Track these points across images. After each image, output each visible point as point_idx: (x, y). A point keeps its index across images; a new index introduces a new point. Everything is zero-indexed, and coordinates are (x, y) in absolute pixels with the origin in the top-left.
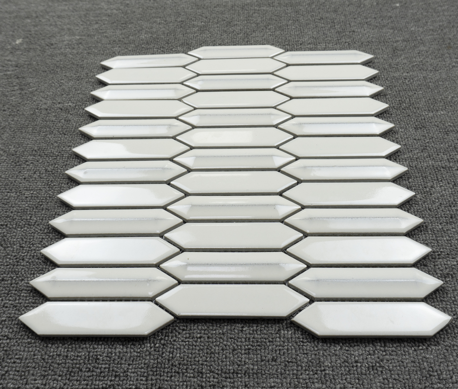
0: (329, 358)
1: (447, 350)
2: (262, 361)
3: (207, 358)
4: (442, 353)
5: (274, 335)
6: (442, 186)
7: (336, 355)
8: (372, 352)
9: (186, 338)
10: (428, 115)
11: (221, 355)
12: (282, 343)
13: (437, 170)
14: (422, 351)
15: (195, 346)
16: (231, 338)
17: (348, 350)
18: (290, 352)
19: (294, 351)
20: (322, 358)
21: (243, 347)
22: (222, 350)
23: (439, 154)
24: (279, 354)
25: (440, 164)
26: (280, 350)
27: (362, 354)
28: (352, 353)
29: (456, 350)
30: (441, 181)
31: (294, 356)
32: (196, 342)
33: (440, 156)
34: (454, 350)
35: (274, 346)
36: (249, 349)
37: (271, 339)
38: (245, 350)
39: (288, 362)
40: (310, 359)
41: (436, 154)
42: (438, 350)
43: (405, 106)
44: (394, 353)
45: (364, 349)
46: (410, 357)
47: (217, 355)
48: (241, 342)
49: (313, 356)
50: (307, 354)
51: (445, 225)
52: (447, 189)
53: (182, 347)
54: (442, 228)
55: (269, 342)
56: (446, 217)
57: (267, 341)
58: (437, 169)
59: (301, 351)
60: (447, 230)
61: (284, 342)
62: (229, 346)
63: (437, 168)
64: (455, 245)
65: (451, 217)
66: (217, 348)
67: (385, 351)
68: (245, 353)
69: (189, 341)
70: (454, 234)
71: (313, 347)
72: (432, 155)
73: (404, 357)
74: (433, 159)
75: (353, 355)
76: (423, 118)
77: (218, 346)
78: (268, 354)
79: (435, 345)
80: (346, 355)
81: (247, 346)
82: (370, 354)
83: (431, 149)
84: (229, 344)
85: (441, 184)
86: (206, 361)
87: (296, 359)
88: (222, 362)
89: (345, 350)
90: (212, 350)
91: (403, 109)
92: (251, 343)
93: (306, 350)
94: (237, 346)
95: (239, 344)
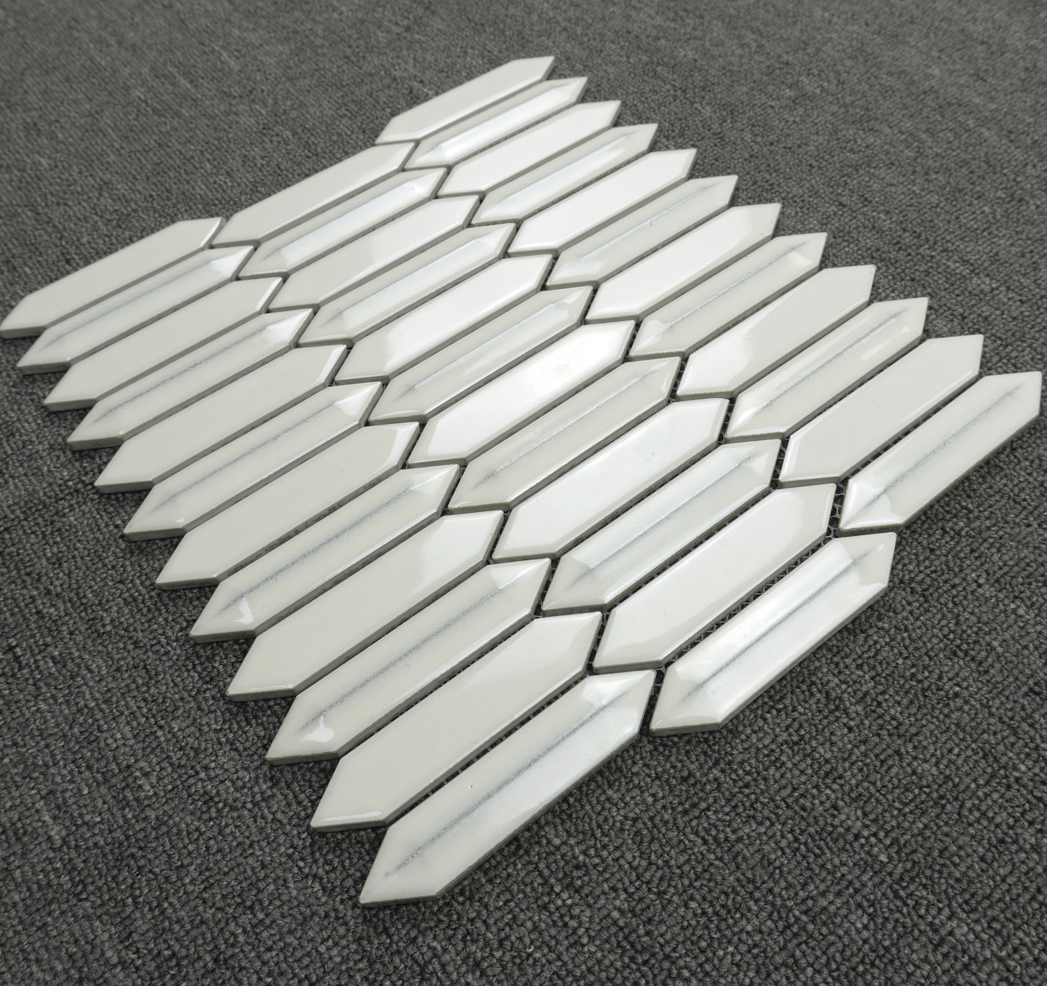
0: (188, 722)
1: (327, 916)
2: (126, 630)
3: (88, 556)
4: (314, 909)
5: (180, 620)
6: (765, 720)
7: (200, 730)
8: (240, 783)
9: (105, 510)
10: (980, 586)
11: (102, 571)
12: (173, 638)
13: (804, 687)
14: (296, 870)
15: (99, 530)
16: (140, 566)
17: (220, 743)
18: (164, 658)
19: (168, 664)
20: (181, 711)
21: (133, 591)
22: (113, 567)
23: (866, 668)
24: (152, 646)
25: (832, 685)
26: (159, 642)
27: (226, 770)
28: (220, 753)
29: (337, 931)
30: (779, 711)
31: (160, 669)
32: (107, 526)
33: (860, 673)
34: (335, 929)
35: (161, 631)
36: (135, 600)
37: (170, 619)
38: (131, 596)
39: (145, 667)
40: (169, 695)
41: (860, 662)
42: (317, 898)
43: (957, 528)
44: (261, 822)
45: (239, 767)
46: (270, 855)
47: (100, 565)
48: (142, 583)
49: (177, 696)
50: (176, 685)
51: (649, 776)
52: (766, 733)
53: (88, 516)
54: (637, 774)
55: (166, 620)
56: (673, 767)
57: (165, 615)
58: (809, 687)
59: (176, 674)
60: (639, 787)
61: (177, 640)
62: (124, 571)
63: (813, 683)
64: (606, 820)
65: (684, 779)
66: (111, 558)
67: (255, 804)
68: (125, 599)
69: (102, 516)
70: (636, 804)
71: (194, 687)
72: (847, 656)
73: (264, 844)
74: (837, 664)
75: (217, 756)
76: (957, 581)
77: (117, 557)
78: (142, 631)
79: (324, 889)
80: (210, 746)
81: (140, 595)
82: (234, 783)
83: (862, 645)
84: (129, 569)
85: (768, 716)
86: (82, 558)
87: (157, 674)
88: (94, 579)
89: (218, 739)
90: (104, 555)
91: (943, 529)
92: (147, 597)
93: (182, 680)
94: (132, 581)
95: (138, 582)
